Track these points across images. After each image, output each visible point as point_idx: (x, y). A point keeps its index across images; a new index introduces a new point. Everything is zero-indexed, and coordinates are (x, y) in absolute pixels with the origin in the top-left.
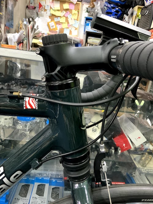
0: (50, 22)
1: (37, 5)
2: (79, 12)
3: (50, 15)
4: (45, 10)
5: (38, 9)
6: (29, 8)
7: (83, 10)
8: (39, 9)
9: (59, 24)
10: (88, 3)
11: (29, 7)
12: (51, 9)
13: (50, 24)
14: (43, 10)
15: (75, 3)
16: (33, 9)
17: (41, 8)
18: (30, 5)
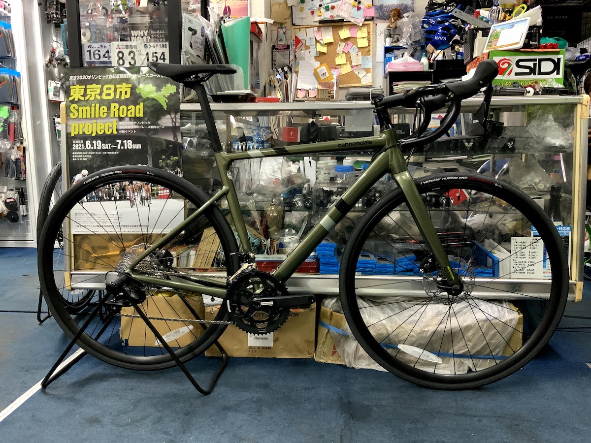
0: (318, 68)
1: (291, 42)
2: (371, 39)
3: (317, 54)
4: (307, 47)
5: (294, 47)
6: (277, 49)
7: (377, 34)
8: (296, 48)
9: (335, 68)
10: (385, 19)
11: (276, 47)
12: (318, 44)
13: (318, 70)
14: (304, 49)
15: (361, 25)
16: (285, 49)
17: (299, 46)
18: (280, 43)
